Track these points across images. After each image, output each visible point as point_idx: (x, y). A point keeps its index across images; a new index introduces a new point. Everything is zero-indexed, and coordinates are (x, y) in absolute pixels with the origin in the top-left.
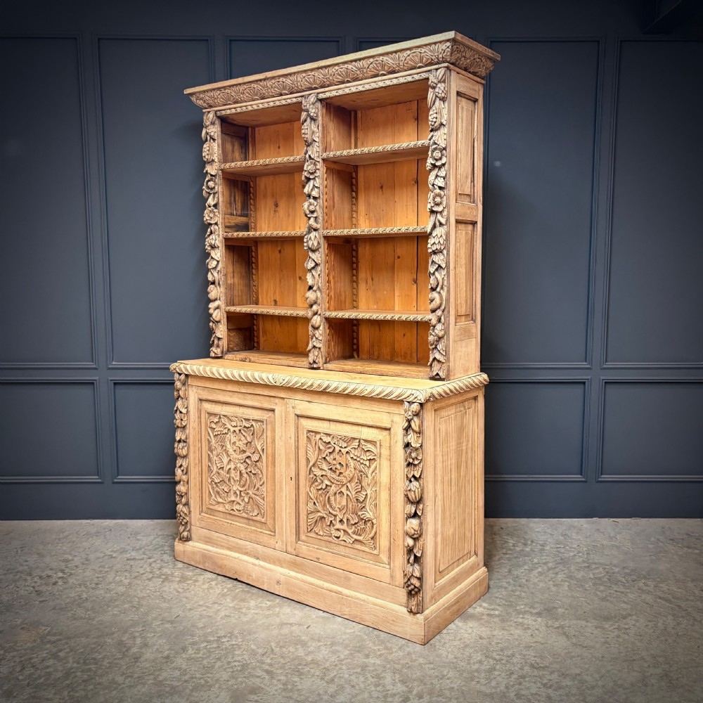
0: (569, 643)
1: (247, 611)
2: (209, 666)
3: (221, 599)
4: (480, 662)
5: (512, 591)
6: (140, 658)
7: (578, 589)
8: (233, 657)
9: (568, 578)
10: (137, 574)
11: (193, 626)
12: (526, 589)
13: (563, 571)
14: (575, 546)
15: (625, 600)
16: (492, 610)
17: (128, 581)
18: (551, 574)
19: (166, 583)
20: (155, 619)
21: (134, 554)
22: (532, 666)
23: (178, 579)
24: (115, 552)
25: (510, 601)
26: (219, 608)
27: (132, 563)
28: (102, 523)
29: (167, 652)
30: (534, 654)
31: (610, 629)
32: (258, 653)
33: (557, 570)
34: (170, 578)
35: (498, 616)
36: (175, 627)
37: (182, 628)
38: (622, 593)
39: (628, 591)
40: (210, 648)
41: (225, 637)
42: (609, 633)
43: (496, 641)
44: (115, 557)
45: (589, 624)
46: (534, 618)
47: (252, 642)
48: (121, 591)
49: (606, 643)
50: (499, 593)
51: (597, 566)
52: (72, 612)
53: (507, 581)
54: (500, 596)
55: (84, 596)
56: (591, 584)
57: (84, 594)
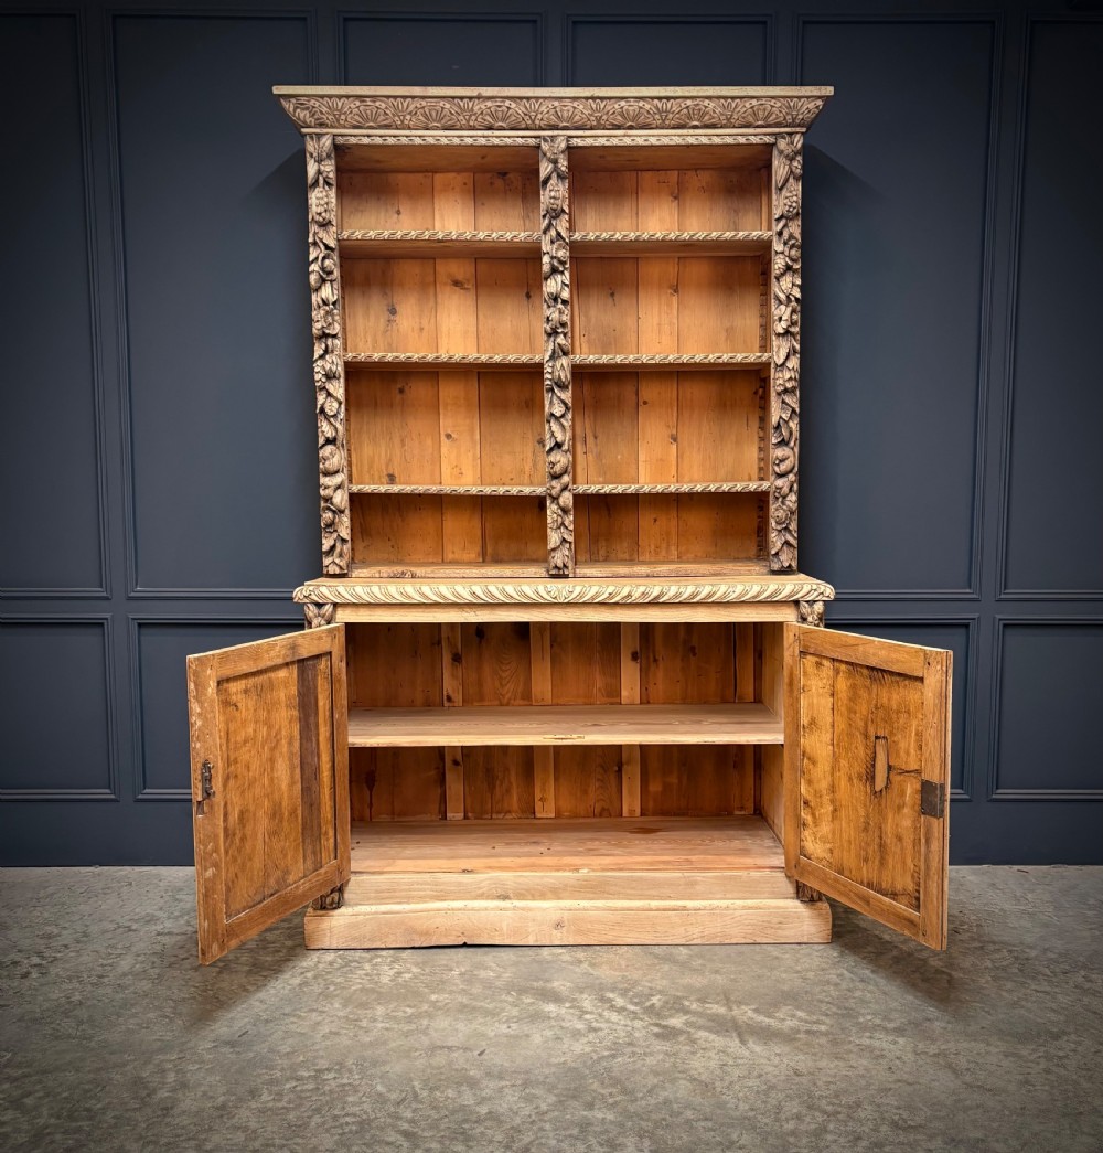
0: (959, 1082)
1: (371, 1025)
3: (324, 1003)
5: (849, 990)
6: (172, 1108)
8: (344, 1108)
9: (946, 967)
10: (174, 959)
11: (271, 1050)
12: (871, 987)
13: (937, 955)
14: (954, 912)
16: (815, 1023)
17: (157, 971)
18: (915, 961)
19: (225, 976)
21: (169, 924)
22: (895, 1125)
23: (247, 968)
24: (136, 921)
25: (846, 1009)
26: (320, 1018)
27: (165, 939)
28: (116, 872)
29: (222, 1099)
30: (895, 1104)
31: (1032, 1058)
32: (389, 1100)
33: (926, 953)
34: (232, 965)
35: (826, 1034)
36: (238, 1053)
37: (251, 1055)
38: (1047, 993)
39: (1056, 990)
40: (302, 1091)
41: (329, 1070)
42: (1030, 1064)
43: (824, 1079)
44: (135, 931)
45: (993, 1050)
46: (891, 1038)
47: (379, 1080)
48: (145, 989)
49: (1027, 1082)
50: (825, 995)
51: (997, 947)
52: (53, 1026)
53: (838, 972)
54: (826, 999)
55: (77, 997)
56: (990, 979)
57: (77, 993)
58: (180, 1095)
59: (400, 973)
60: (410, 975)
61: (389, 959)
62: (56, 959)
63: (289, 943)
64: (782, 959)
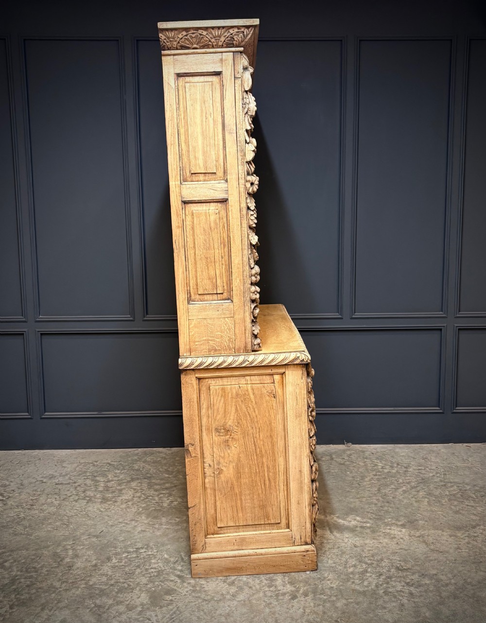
0: (428, 549)
1: (160, 527)
2: (131, 572)
3: (137, 516)
4: (355, 566)
5: (381, 507)
6: (72, 566)
7: (436, 504)
8: (150, 565)
9: (427, 495)
10: (65, 496)
11: (115, 539)
12: (392, 505)
13: (424, 489)
14: (434, 468)
15: (475, 512)
16: (365, 523)
17: (58, 502)
18: (413, 492)
19: (90, 504)
20: (83, 534)
21: (61, 479)
22: (398, 568)
23: (100, 500)
24: (45, 478)
25: (379, 516)
26: (136, 524)
27: (60, 487)
28: (32, 453)
29: (94, 562)
30: (398, 559)
31: (462, 537)
32: (170, 561)
33: (418, 488)
34: (93, 499)
35: (369, 528)
36: (100, 541)
37: (106, 542)
38: (473, 506)
39: (477, 505)
40: (131, 558)
41: (142, 548)
42: (461, 540)
43: (368, 549)
44: (45, 482)
45: (445, 534)
46: (399, 529)
47: (165, 552)
48: (53, 511)
49: (459, 548)
50: (370, 509)
51: (452, 485)
52: (13, 529)
53: (377, 498)
54: (371, 511)
55: (22, 515)
56: (447, 500)
57: (22, 514)
58: (75, 560)
59: (172, 502)
60: (177, 503)
61: (167, 495)
62: (9, 497)
63: (119, 488)
64: (351, 492)
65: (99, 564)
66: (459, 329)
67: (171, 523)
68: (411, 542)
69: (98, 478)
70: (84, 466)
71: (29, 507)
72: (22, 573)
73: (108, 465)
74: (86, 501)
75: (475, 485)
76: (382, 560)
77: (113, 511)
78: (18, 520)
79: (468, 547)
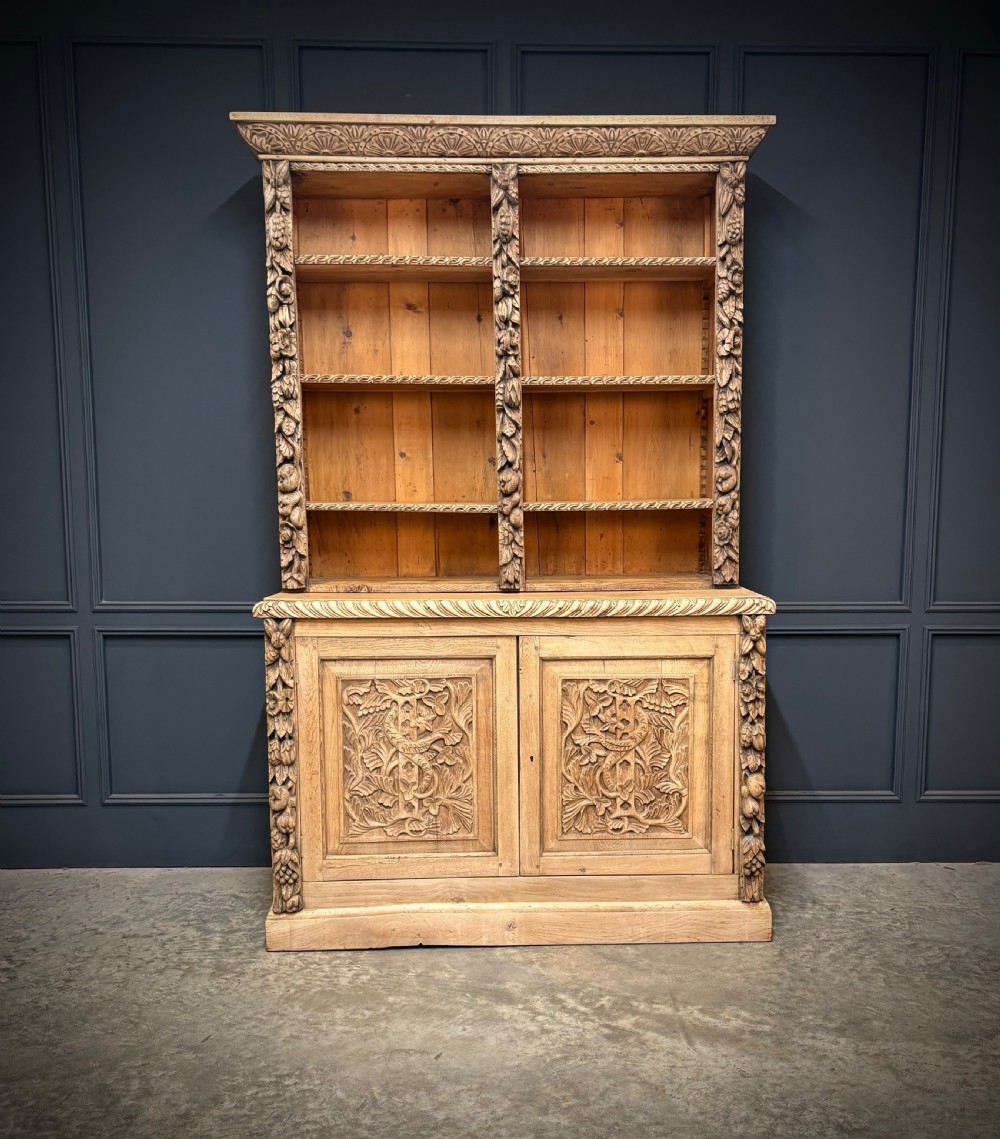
0: (900, 1083)
1: (331, 1028)
2: (260, 1131)
3: (285, 1006)
4: (747, 1121)
5: (790, 989)
6: (136, 1116)
7: (902, 985)
8: (304, 1115)
9: (882, 965)
10: (138, 962)
11: (233, 1056)
12: (811, 986)
13: (872, 953)
14: (887, 910)
15: (986, 1004)
16: (759, 1023)
17: (122, 974)
18: (852, 959)
19: (189, 979)
20: (167, 1043)
21: (134, 927)
22: (840, 1128)
23: (209, 971)
24: (103, 923)
25: (787, 1008)
26: (281, 1022)
27: (131, 942)
28: (84, 874)
29: (185, 1106)
30: (840, 1106)
31: (969, 1057)
32: (348, 1106)
33: (862, 951)
34: (196, 968)
35: (770, 1034)
36: (202, 1059)
37: (214, 1060)
38: (979, 991)
39: (988, 988)
40: (264, 1098)
41: (289, 1076)
42: (967, 1064)
43: (771, 1081)
44: (101, 933)
45: (929, 1049)
46: (832, 1038)
47: (338, 1086)
48: (110, 993)
49: (965, 1083)
50: (767, 994)
51: (929, 945)
52: (20, 1032)
53: (779, 971)
54: (769, 999)
55: (44, 1002)
56: (924, 977)
57: (44, 998)
58: (143, 1103)
59: (358, 975)
60: (368, 977)
61: (348, 961)
62: (24, 963)
63: (251, 945)
64: (725, 958)
65: (193, 1112)
66: (934, 635)
67: (354, 1020)
68: (863, 1067)
69: (210, 926)
70: (184, 901)
71: (60, 984)
72: (24, 1131)
73: (233, 899)
74: (182, 972)
75: (977, 947)
76: (805, 1109)
77: (235, 994)
78: (35, 1012)
79: (984, 1079)
